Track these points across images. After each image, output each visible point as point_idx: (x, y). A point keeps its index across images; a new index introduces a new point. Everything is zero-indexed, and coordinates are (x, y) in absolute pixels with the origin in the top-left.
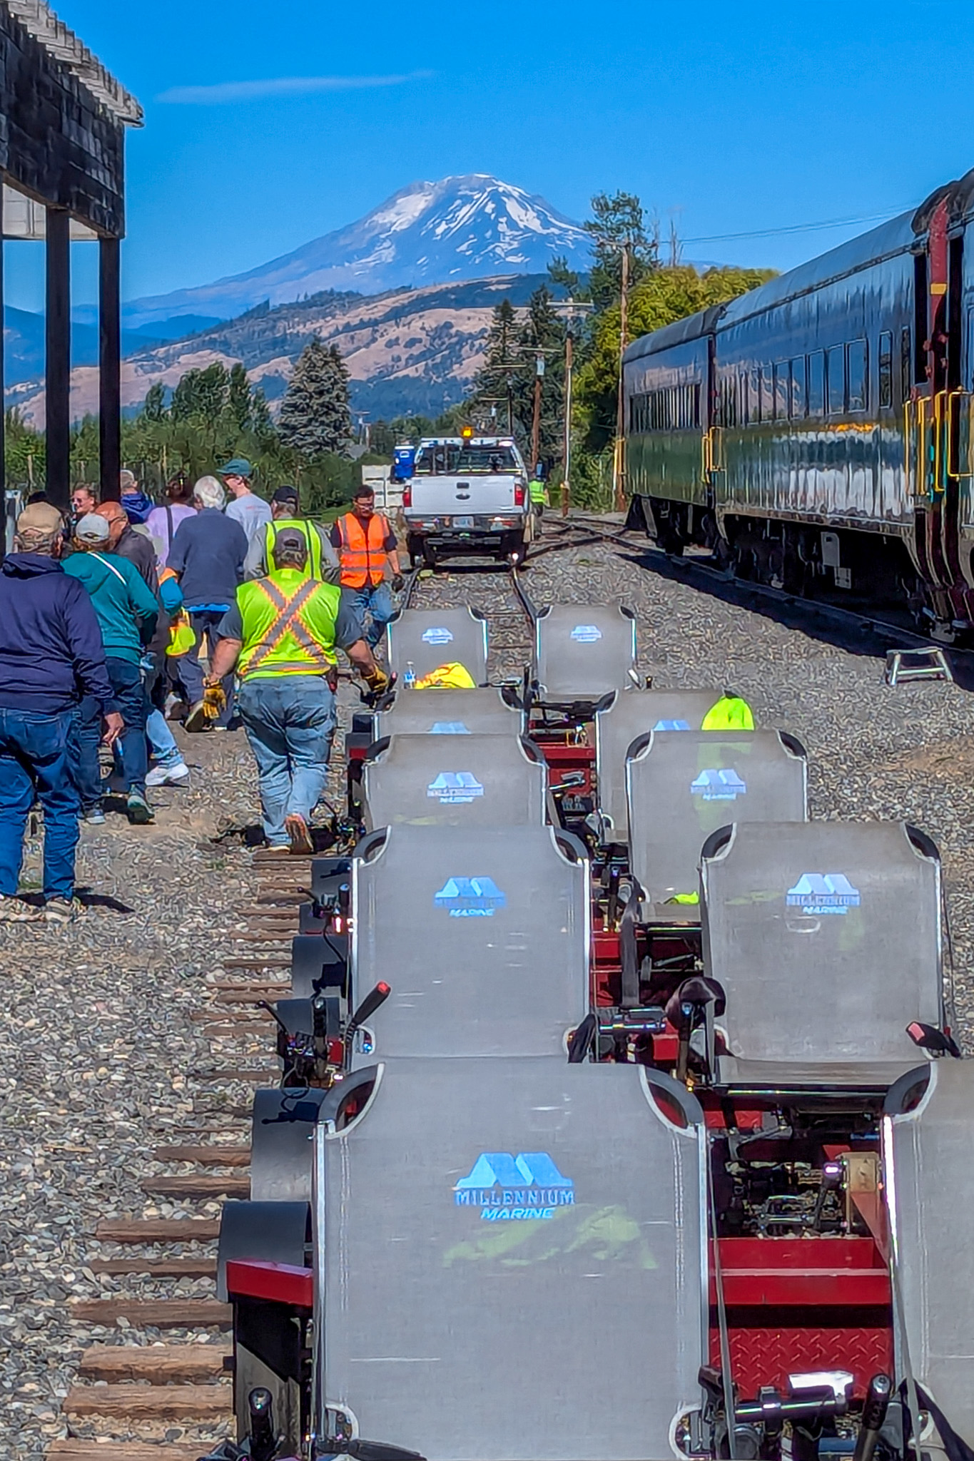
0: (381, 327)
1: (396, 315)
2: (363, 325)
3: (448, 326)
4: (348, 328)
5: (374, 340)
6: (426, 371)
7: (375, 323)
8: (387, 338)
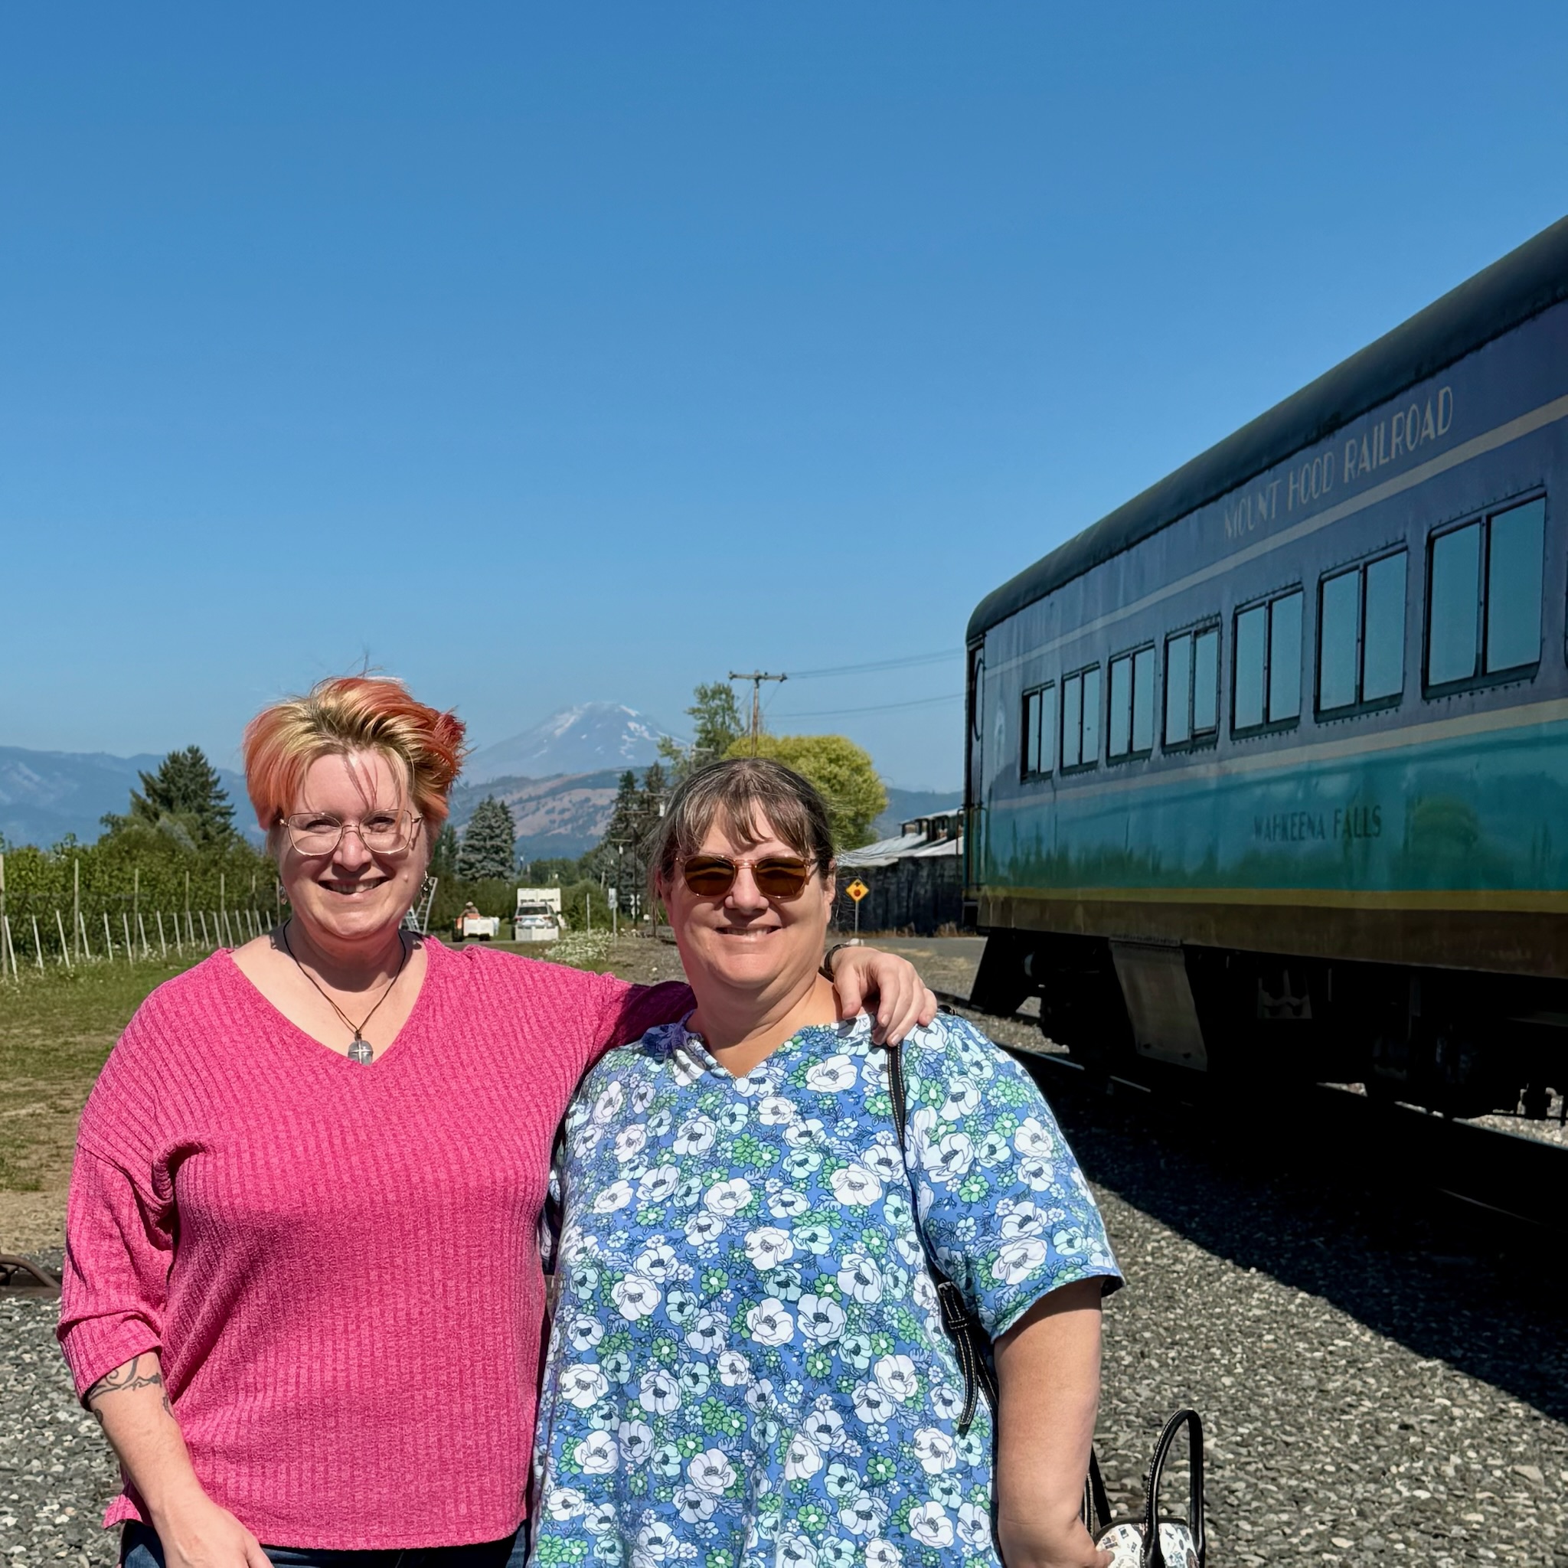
0: (543, 801)
1: (553, 793)
2: (530, 799)
3: (588, 800)
4: (521, 801)
5: (538, 809)
6: (573, 829)
7: (539, 798)
8: (547, 808)
